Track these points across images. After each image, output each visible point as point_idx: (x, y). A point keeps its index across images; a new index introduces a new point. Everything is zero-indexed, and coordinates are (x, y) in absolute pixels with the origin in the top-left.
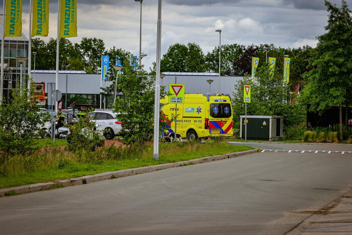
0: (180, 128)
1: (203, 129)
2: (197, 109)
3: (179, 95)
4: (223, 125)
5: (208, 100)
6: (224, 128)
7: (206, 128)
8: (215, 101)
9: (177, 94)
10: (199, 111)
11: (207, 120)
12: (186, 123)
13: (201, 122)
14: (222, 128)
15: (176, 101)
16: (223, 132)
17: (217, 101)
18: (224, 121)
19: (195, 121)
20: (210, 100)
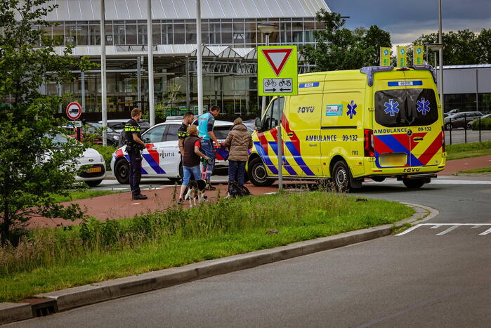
0: (318, 155)
1: (361, 158)
2: (349, 107)
3: (283, 74)
4: (414, 145)
5: (371, 84)
6: (418, 151)
7: (367, 154)
8: (390, 84)
9: (277, 72)
10: (352, 110)
11: (368, 133)
12: (327, 141)
13: (355, 137)
14: (413, 152)
15: (278, 88)
16: (413, 161)
17: (396, 84)
18: (416, 135)
19: (345, 137)
20: (375, 82)
